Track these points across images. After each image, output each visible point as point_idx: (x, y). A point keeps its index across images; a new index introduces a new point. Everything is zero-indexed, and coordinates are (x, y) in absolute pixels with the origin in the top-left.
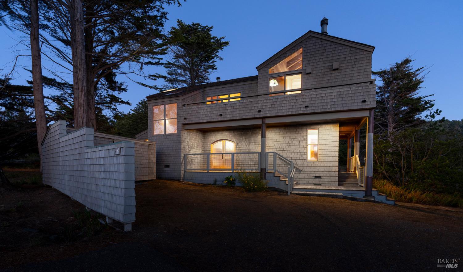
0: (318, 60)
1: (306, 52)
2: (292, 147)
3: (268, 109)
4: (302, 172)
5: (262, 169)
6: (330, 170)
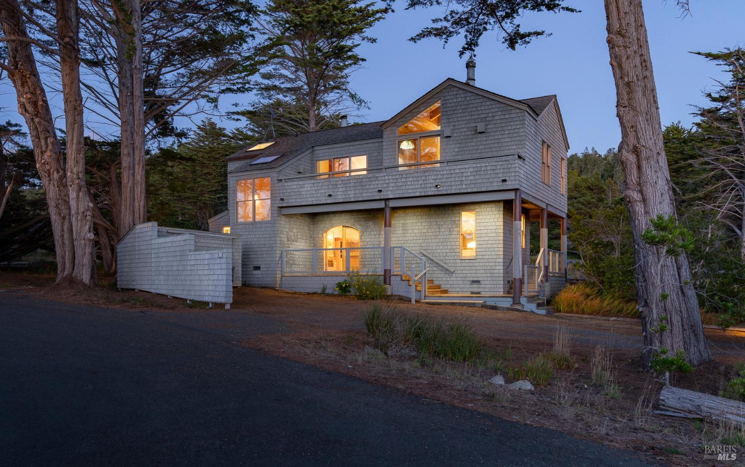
0: (460, 119)
1: (445, 106)
2: (440, 237)
3: (391, 189)
4: (454, 275)
5: (385, 271)
6: (492, 271)
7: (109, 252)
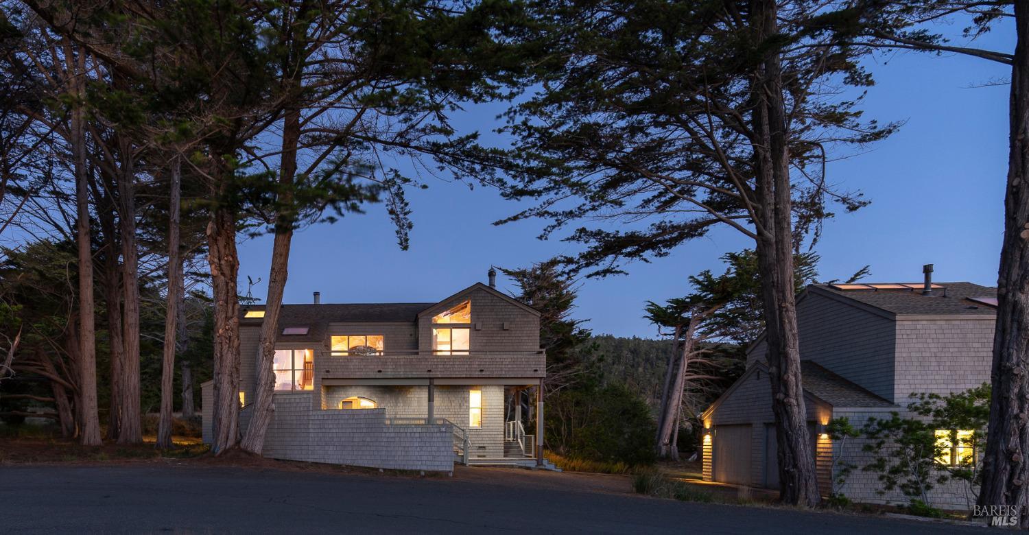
0: (488, 317)
1: (475, 304)
2: (451, 410)
3: (439, 370)
6: (495, 439)
7: (70, 415)
